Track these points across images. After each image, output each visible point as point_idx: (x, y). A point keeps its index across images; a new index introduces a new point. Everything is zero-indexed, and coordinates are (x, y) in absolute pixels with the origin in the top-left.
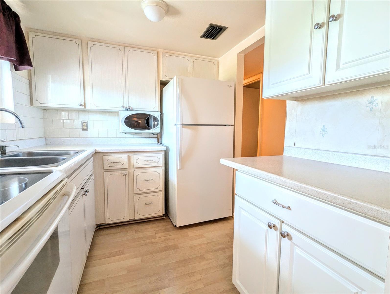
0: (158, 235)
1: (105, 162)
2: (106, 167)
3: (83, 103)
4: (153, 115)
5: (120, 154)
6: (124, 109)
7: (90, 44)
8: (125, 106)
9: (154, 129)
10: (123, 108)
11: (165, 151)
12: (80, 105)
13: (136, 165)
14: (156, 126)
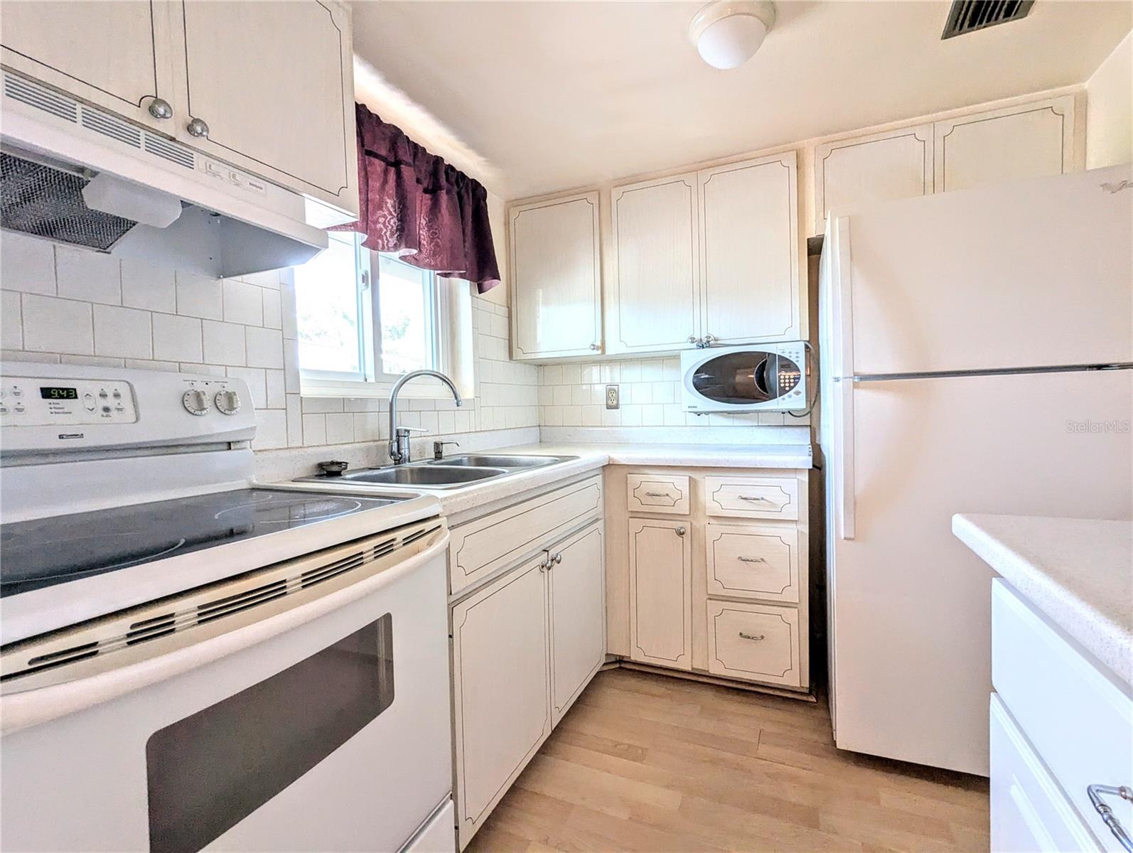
0: (764, 750)
1: (630, 493)
2: (635, 506)
3: (598, 343)
6: (694, 345)
7: (616, 193)
8: (697, 337)
9: (784, 399)
10: (693, 342)
11: (810, 470)
12: (592, 347)
13: (713, 508)
14: (791, 388)
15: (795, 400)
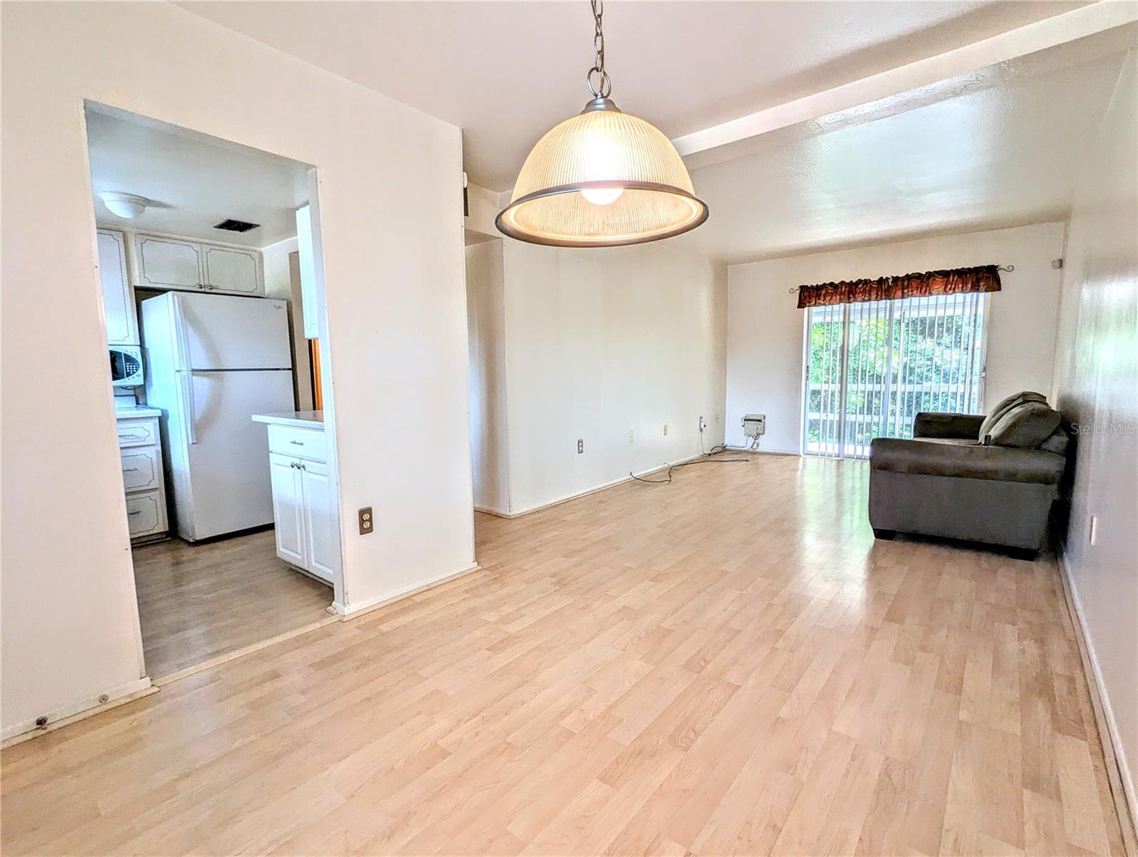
4: (123, 352)
9: (129, 379)
11: (159, 417)
14: (134, 373)
15: (137, 380)
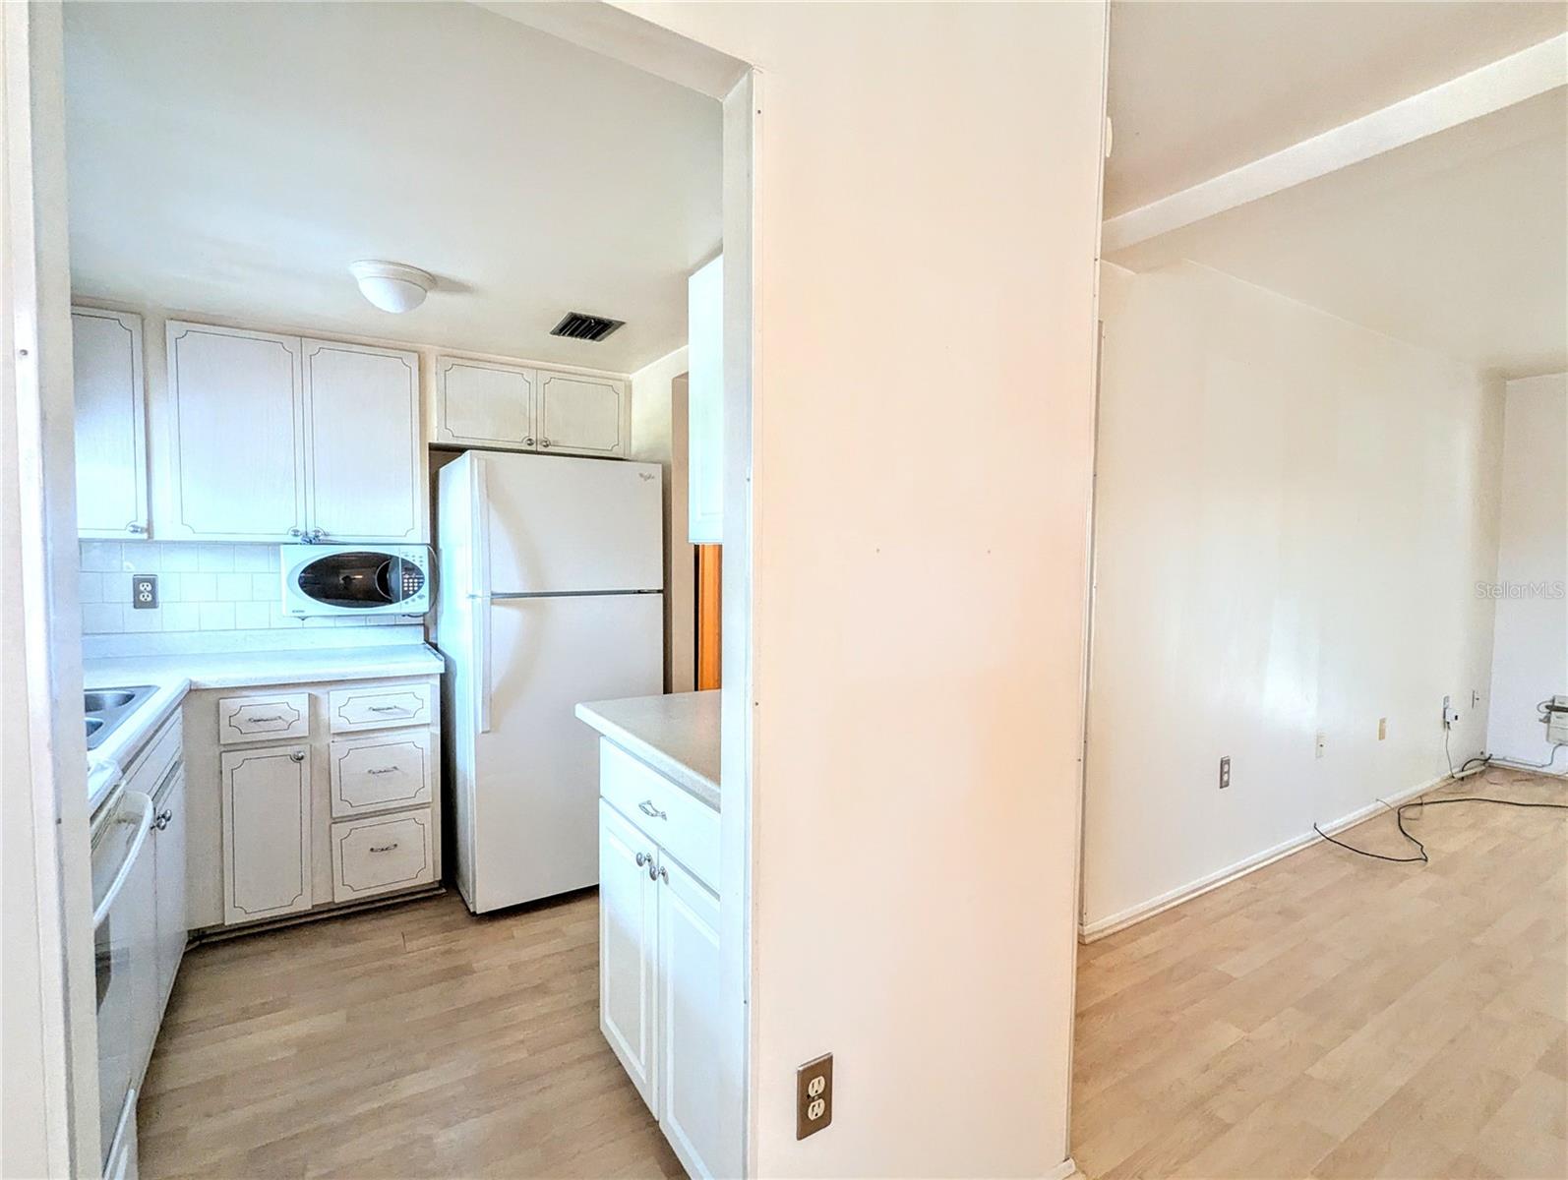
1: (224, 722)
2: (228, 736)
3: (143, 523)
4: (401, 556)
5: (281, 692)
6: (299, 539)
7: (174, 329)
8: (302, 529)
9: (407, 603)
10: (295, 535)
11: (441, 675)
12: (132, 529)
13: (339, 724)
14: (415, 592)
15: (419, 604)
